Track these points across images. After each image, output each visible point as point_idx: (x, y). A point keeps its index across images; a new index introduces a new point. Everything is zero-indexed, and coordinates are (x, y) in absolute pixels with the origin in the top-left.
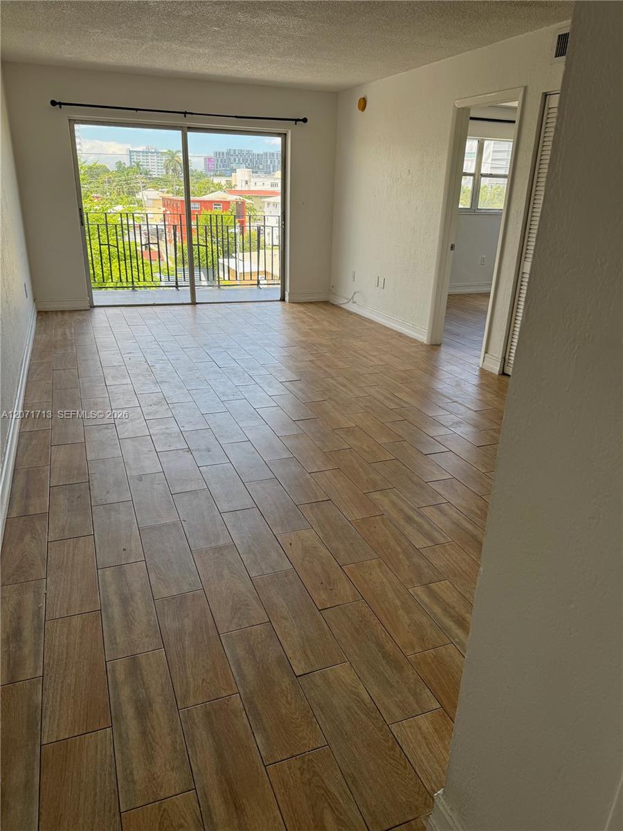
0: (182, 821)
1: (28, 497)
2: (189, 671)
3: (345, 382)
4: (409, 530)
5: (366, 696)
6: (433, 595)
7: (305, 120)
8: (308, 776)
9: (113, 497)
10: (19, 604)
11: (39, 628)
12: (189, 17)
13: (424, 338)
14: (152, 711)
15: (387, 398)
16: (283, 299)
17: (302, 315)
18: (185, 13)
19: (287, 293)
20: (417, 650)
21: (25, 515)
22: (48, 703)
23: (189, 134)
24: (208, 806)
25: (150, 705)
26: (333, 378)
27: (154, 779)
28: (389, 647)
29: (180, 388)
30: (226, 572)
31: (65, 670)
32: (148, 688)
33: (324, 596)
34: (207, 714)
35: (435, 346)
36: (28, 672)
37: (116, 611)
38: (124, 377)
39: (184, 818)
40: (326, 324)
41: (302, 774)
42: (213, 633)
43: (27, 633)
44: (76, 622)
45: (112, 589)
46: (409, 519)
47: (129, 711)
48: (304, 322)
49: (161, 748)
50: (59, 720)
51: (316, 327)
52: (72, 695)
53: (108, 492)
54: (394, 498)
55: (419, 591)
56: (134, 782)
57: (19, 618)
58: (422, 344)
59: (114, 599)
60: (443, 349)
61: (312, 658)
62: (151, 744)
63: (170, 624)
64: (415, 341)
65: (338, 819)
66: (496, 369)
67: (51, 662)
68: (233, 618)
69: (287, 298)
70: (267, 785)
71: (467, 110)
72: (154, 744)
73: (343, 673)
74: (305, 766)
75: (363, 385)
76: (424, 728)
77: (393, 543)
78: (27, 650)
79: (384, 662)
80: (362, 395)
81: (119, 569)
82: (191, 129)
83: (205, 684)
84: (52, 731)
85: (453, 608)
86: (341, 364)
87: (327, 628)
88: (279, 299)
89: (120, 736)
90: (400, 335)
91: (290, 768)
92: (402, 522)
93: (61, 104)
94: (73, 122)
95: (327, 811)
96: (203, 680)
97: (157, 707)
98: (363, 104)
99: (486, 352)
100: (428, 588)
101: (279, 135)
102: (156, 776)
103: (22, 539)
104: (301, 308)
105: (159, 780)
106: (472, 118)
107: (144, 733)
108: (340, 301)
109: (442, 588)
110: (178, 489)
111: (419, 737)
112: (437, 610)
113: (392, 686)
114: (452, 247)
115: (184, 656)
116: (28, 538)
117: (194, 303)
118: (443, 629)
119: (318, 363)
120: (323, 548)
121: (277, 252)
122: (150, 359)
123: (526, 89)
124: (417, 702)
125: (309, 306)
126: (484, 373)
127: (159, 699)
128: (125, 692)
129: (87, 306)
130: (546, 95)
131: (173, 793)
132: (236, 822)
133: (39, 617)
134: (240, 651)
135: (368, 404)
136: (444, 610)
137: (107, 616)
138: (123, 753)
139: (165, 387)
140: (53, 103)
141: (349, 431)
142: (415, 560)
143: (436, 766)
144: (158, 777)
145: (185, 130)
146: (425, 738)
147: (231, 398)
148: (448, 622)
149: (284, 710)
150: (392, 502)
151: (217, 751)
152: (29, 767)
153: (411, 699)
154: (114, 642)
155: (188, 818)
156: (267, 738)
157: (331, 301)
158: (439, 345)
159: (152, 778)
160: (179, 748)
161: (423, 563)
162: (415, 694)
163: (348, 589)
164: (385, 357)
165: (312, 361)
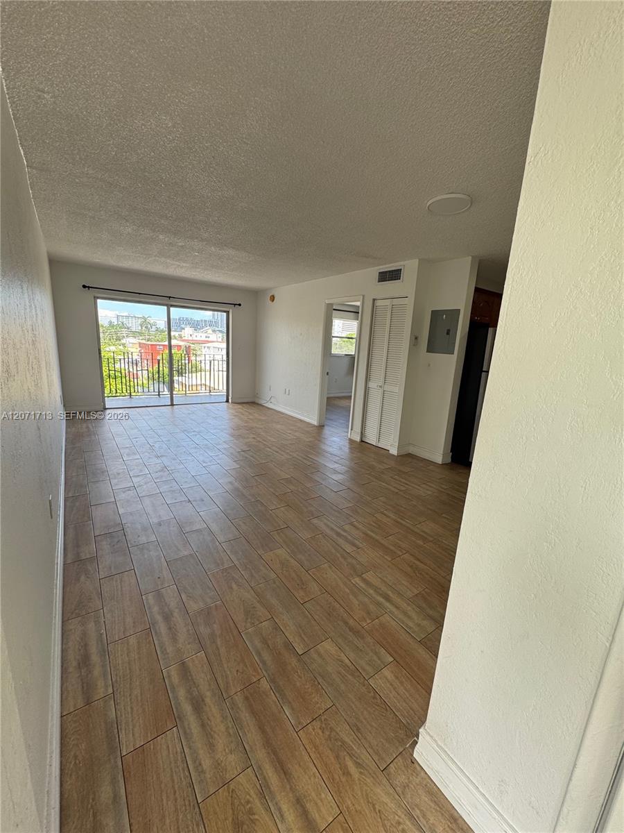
0: (248, 797)
1: (78, 546)
2: (225, 666)
3: (278, 450)
4: (341, 541)
5: (347, 661)
6: (364, 580)
7: (240, 305)
8: (328, 733)
9: (143, 539)
10: (84, 634)
11: (104, 652)
12: (182, 246)
13: (315, 423)
14: (205, 705)
15: (305, 459)
16: (227, 401)
17: (241, 411)
18: (180, 244)
19: (230, 398)
20: (369, 621)
21: (78, 560)
22: (121, 716)
23: (172, 309)
24: (265, 778)
25: (203, 700)
26: (269, 448)
27: (219, 764)
28: (351, 622)
29: (174, 459)
30: (234, 586)
31: (130, 684)
32: (198, 686)
33: (302, 593)
34: (246, 698)
35: (321, 427)
36: (100, 692)
37: (162, 627)
38: (135, 454)
39: (249, 795)
40: (257, 415)
41: (323, 732)
42: (235, 632)
43: (95, 658)
44: (132, 641)
45: (155, 609)
46: (338, 534)
47: (187, 708)
48: (243, 414)
49: (218, 735)
50: (133, 730)
51: (251, 417)
52: (140, 704)
53: (139, 536)
54: (325, 521)
55: (357, 580)
56: (203, 772)
57: (86, 645)
58: (315, 426)
59: (159, 618)
60: (326, 428)
61: (306, 639)
62: (210, 734)
63: (204, 631)
64: (309, 424)
65: (356, 763)
66: (358, 439)
67: (118, 680)
68: (247, 619)
69: (230, 401)
70: (302, 747)
71: (332, 305)
72: (212, 733)
73: (328, 647)
74: (324, 725)
75: (288, 451)
76: (389, 677)
77: (333, 551)
78: (97, 672)
79: (351, 633)
80: (289, 457)
81: (159, 596)
82: (172, 306)
83: (239, 674)
84: (129, 741)
85: (380, 589)
86: (272, 439)
87: (310, 616)
88: (225, 401)
89: (185, 733)
90: (301, 420)
91: (314, 730)
92: (335, 536)
93: (89, 287)
94: (96, 298)
95: (347, 758)
96: (237, 671)
97: (208, 700)
98: (273, 298)
99: (351, 430)
100: (362, 578)
101: (225, 312)
102: (220, 762)
103: (78, 580)
104: (240, 406)
105: (223, 764)
106: (334, 310)
107: (203, 726)
108: (262, 402)
109: (369, 576)
110: (188, 529)
111: (388, 685)
112: (371, 591)
113: (361, 650)
114: (328, 374)
115: (219, 655)
116: (83, 578)
117: (172, 405)
118: (379, 604)
119: (258, 439)
120: (292, 561)
121: (225, 373)
122: (151, 441)
123: (363, 296)
124: (379, 659)
125: (244, 405)
126: (351, 441)
127: (208, 694)
128: (182, 693)
129: (102, 409)
130: (374, 300)
131: (236, 773)
132: (288, 787)
133: (101, 641)
134: (259, 645)
135: (295, 463)
136: (375, 591)
137: (156, 632)
138: (190, 748)
139: (163, 459)
140: (84, 286)
141: (288, 481)
142: (350, 560)
143: (404, 704)
144: (222, 761)
145: (169, 306)
146: (391, 684)
147: (209, 463)
148: (381, 599)
149: (298, 684)
150: (325, 524)
151: (260, 728)
152: (114, 781)
153: (375, 658)
154: (164, 651)
155: (252, 792)
156: (293, 709)
157: (257, 402)
158: (323, 426)
159: (217, 765)
160: (231, 731)
161: (354, 562)
162: (376, 653)
163: (315, 585)
164: (297, 434)
165: (254, 438)
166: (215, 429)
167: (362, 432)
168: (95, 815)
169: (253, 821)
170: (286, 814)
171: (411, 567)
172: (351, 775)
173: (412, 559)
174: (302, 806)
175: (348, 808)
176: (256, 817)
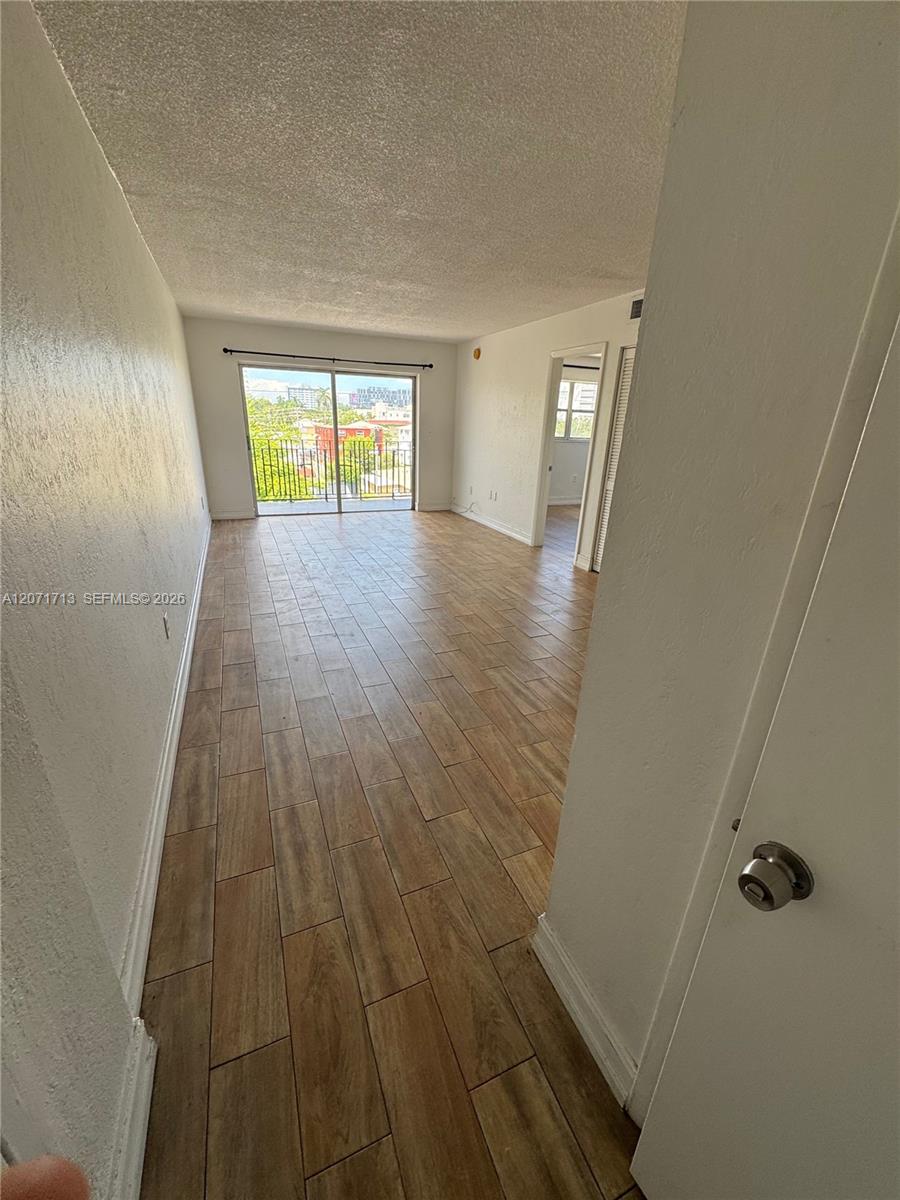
0: (333, 943)
1: (204, 675)
2: (338, 818)
3: (465, 577)
4: (518, 700)
5: (484, 840)
6: (538, 754)
7: (431, 366)
8: (435, 903)
9: (275, 674)
10: (198, 765)
11: (213, 785)
12: (336, 283)
13: (529, 542)
14: (307, 852)
15: (500, 591)
16: (413, 509)
17: (430, 522)
18: (333, 280)
19: (417, 504)
20: (524, 798)
21: (202, 689)
22: (221, 846)
23: (337, 376)
24: (354, 931)
25: (306, 847)
26: (454, 573)
27: (310, 908)
28: (501, 796)
29: (329, 583)
30: (367, 736)
31: (236, 819)
32: (305, 833)
33: (448, 755)
34: (353, 854)
35: (538, 548)
36: (204, 821)
37: (278, 769)
38: (282, 574)
39: (334, 941)
40: (449, 528)
41: (431, 902)
42: (357, 786)
43: (204, 788)
44: (245, 779)
45: (274, 750)
46: (518, 692)
47: (288, 852)
48: (430, 527)
49: (315, 883)
50: (230, 861)
51: (441, 531)
52: (241, 840)
53: (270, 670)
54: (505, 674)
55: (526, 750)
56: (292, 911)
57: (198, 776)
58: (527, 546)
59: (276, 760)
60: (544, 549)
61: (438, 806)
62: (307, 879)
63: (322, 779)
64: (521, 543)
65: (460, 938)
66: (586, 567)
67: (224, 813)
68: (374, 774)
69: (417, 508)
70: (402, 911)
71: (561, 359)
72: (309, 879)
73: (463, 817)
74: (433, 896)
75: (479, 579)
76: (530, 862)
77: (504, 711)
78: (204, 802)
79: (497, 808)
80: (478, 588)
81: (280, 735)
82: (338, 372)
83: (351, 828)
84: (225, 870)
85: (553, 763)
86: (461, 562)
87: (450, 782)
88: (410, 508)
89: (281, 874)
90: (510, 538)
91: (421, 897)
92: (512, 694)
93: (231, 351)
94: (241, 366)
95: (452, 933)
96: (350, 825)
97: (312, 849)
98: (478, 354)
99: (579, 553)
100: (533, 748)
101: (410, 377)
102: (311, 906)
103: (199, 710)
104: (429, 516)
105: (314, 909)
106: (565, 366)
107: (301, 871)
108: (459, 510)
109: (544, 747)
110: (328, 668)
111: (526, 870)
112: (540, 765)
113: (504, 828)
114: (550, 469)
115: (334, 806)
116: (204, 709)
117: (340, 512)
118: (544, 780)
119: (443, 562)
120: (447, 716)
121: (409, 469)
122: (305, 559)
123: (607, 343)
124: (524, 841)
125: (437, 514)
126: (577, 570)
127: (313, 842)
128: (285, 837)
129: (253, 515)
130: (624, 349)
131: (326, 920)
132: (377, 943)
133: (214, 775)
134: (380, 802)
135: (484, 596)
136: (546, 765)
137: (270, 774)
138: (283, 887)
139: (316, 582)
140: (225, 350)
141: (468, 619)
142: (523, 724)
143: (540, 893)
144: (313, 907)
145: (334, 373)
146: (530, 870)
147: (371, 591)
148: (549, 775)
149: (416, 850)
150: (504, 677)
151: (361, 884)
152: (205, 901)
153: (519, 839)
154: (276, 795)
155: (338, 941)
156: (402, 873)
157: (453, 510)
158: (541, 547)
159: (308, 908)
160: (330, 882)
161: (528, 727)
162: (522, 834)
163: (468, 749)
164: (498, 557)
165: (437, 560)
166: (388, 546)
167: (593, 558)
168: (183, 925)
169: (333, 965)
170: (369, 967)
172: (450, 948)
174: (387, 963)
175: (437, 977)
176: (337, 962)
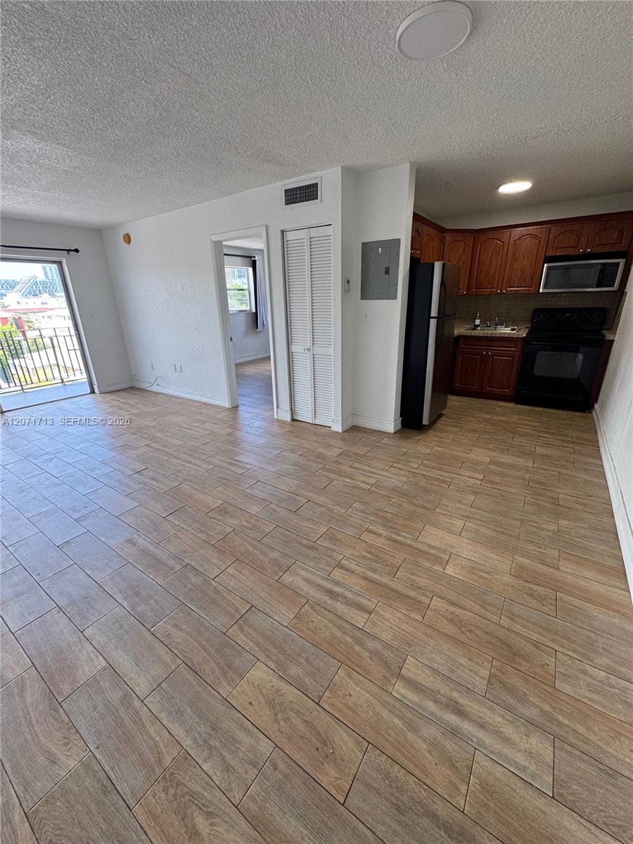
3: (188, 458)
4: (342, 608)
7: (77, 251)
13: (227, 404)
16: (93, 392)
17: (117, 403)
19: (95, 387)
20: (462, 789)
26: (175, 457)
28: (440, 809)
33: (331, 771)
35: (235, 408)
40: (142, 406)
46: (331, 594)
48: (121, 409)
51: (135, 411)
54: (302, 573)
55: (402, 689)
58: (227, 409)
60: (241, 408)
64: (219, 407)
66: (288, 419)
69: (97, 391)
75: (205, 457)
77: (339, 634)
80: (210, 467)
85: (440, 693)
86: (175, 442)
88: (89, 392)
90: (206, 404)
92: (328, 600)
98: (128, 239)
99: (278, 408)
100: (405, 678)
101: (54, 262)
104: (113, 397)
108: (144, 386)
109: (411, 669)
112: (432, 707)
114: (231, 339)
118: (455, 732)
119: (155, 446)
121: (79, 353)
123: (267, 226)
125: (119, 394)
126: (280, 422)
130: (283, 232)
135: (219, 475)
136: (436, 701)
141: (221, 510)
148: (452, 719)
150: (304, 579)
157: (136, 386)
158: (238, 407)
161: (378, 646)
164: (207, 426)
165: (147, 445)
166: (82, 442)
167: (291, 409)
171: (452, 621)
173: (446, 606)
